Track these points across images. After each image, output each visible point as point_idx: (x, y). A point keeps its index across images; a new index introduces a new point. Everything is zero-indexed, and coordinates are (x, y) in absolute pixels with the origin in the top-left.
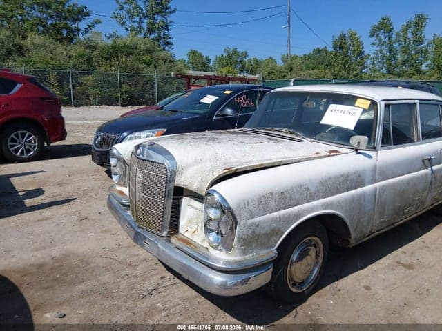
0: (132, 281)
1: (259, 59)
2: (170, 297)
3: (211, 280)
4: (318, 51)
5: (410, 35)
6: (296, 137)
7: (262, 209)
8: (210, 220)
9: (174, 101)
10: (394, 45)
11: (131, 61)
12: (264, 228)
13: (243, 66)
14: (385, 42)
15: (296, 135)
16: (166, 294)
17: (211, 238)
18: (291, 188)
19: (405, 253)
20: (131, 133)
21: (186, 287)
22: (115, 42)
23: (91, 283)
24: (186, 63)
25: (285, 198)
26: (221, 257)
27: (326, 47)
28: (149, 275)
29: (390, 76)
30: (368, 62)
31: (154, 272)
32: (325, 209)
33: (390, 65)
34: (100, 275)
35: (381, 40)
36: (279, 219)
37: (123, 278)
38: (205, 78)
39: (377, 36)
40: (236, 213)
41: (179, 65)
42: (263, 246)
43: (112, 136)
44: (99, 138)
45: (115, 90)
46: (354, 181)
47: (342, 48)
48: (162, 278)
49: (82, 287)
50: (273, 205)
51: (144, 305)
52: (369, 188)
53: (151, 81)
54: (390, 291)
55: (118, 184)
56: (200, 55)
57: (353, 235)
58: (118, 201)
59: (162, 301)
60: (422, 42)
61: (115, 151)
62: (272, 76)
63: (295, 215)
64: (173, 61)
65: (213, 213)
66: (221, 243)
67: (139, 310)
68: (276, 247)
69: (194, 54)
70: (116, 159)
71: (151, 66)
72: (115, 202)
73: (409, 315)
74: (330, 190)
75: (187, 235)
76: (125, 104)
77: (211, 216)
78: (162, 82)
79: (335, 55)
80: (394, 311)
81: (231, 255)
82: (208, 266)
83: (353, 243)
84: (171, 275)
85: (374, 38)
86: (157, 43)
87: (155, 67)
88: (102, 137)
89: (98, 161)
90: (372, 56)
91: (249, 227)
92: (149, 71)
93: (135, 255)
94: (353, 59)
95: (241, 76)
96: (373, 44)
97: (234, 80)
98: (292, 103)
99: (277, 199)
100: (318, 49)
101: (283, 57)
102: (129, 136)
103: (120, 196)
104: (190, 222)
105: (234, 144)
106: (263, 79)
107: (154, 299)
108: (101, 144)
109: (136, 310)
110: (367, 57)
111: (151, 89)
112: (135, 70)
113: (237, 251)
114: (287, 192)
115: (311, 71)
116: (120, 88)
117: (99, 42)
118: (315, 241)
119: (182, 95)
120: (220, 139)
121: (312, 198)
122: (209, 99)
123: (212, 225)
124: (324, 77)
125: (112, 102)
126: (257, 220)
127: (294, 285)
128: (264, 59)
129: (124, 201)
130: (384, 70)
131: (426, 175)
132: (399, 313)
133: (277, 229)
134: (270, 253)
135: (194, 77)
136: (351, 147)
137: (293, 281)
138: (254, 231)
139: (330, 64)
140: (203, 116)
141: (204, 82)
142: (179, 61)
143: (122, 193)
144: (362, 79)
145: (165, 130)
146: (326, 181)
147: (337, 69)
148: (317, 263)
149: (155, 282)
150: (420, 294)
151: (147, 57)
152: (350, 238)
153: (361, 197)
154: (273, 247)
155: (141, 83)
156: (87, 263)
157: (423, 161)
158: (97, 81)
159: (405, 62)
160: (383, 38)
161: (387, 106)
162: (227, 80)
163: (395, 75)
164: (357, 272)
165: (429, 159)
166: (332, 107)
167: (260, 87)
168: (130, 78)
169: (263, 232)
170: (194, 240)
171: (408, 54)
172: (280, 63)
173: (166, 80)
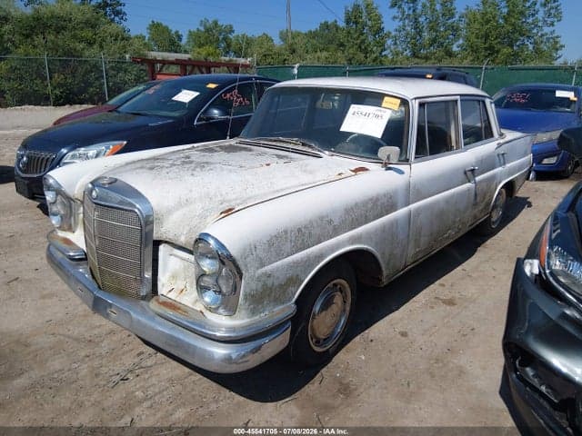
0: (96, 363)
1: (250, 36)
2: (154, 380)
3: (211, 354)
4: (326, 26)
5: (438, 7)
6: (310, 150)
7: (274, 254)
8: (204, 274)
9: (134, 99)
10: (420, 19)
11: (64, 40)
12: (278, 278)
13: (229, 46)
14: (409, 15)
15: (310, 146)
16: (147, 376)
17: (207, 299)
18: (311, 222)
19: (443, 285)
20: (74, 148)
21: (175, 363)
22: (37, 11)
23: (35, 374)
24: (146, 40)
25: (303, 235)
26: (223, 323)
27: (336, 21)
28: (120, 352)
29: (417, 60)
30: (389, 42)
31: (126, 348)
32: (352, 244)
33: (415, 45)
34: (47, 360)
35: (404, 12)
36: (296, 264)
37: (83, 360)
38: (177, 62)
39: (400, 7)
40: (240, 263)
41: (137, 44)
42: (278, 301)
43: (44, 154)
44: (25, 159)
45: (42, 82)
46: (384, 204)
47: (356, 23)
48: (139, 355)
49: (20, 382)
50: (287, 248)
51: (118, 395)
52: (402, 212)
53: (96, 67)
54: (431, 336)
55: (60, 228)
56: (166, 30)
57: (385, 273)
58: (63, 253)
59: (142, 387)
60: (452, 16)
61: (51, 181)
62: (269, 60)
63: (316, 257)
64: (128, 39)
65: (208, 265)
66: (222, 304)
67: (110, 404)
68: (294, 300)
69: (156, 28)
70: (54, 193)
71: (95, 47)
72: (59, 255)
73: (453, 363)
74: (357, 220)
75: (172, 296)
76: (59, 102)
77: (204, 269)
78: (112, 68)
79: (349, 32)
80: (437, 360)
81: (235, 319)
82: (204, 337)
83: (385, 281)
84: (151, 350)
85: (396, 9)
86: (102, 12)
87: (101, 47)
88: (28, 157)
89: (26, 192)
90: (393, 34)
91: (259, 279)
92: (91, 53)
93: (96, 327)
94: (370, 38)
95: (227, 59)
96: (395, 18)
97: (218, 65)
98: (299, 100)
99: (293, 239)
100: (326, 22)
101: (281, 33)
102: (71, 154)
103: (64, 246)
104: (174, 277)
105: (230, 171)
106: (258, 64)
107: (130, 385)
108: (28, 167)
109: (106, 404)
110: (388, 35)
111: (97, 79)
112: (70, 53)
113: (243, 312)
114: (305, 227)
115: (319, 53)
116: (51, 78)
117: (11, 10)
118: (341, 284)
119: (145, 90)
120: (212, 163)
121: (336, 232)
122: (186, 96)
123: (207, 281)
124: (336, 62)
125: (40, 100)
126: (268, 268)
127: (318, 342)
128: (257, 36)
129: (72, 254)
130: (408, 53)
131: (469, 190)
132: (442, 362)
133: (294, 277)
134: (287, 308)
135: (159, 61)
136: (379, 161)
137: (316, 337)
138: (265, 285)
139: (342, 45)
140: (179, 121)
141: (174, 69)
142: (137, 37)
143: (67, 241)
144: (382, 64)
145: (125, 142)
146: (352, 208)
147: (351, 51)
148: (344, 310)
149: (129, 361)
150: (464, 335)
151: (88, 33)
152: (382, 275)
153: (394, 224)
154: (290, 300)
155: (81, 71)
156: (26, 346)
157: (465, 173)
158: (13, 70)
159: (433, 41)
160: (406, 9)
161: (421, 105)
162: (207, 66)
163: (421, 58)
164: (391, 315)
165: (473, 170)
166: (354, 108)
167: (256, 78)
168: (65, 64)
169: (276, 284)
170: (183, 302)
171: (437, 32)
172: (277, 42)
173: (119, 66)
